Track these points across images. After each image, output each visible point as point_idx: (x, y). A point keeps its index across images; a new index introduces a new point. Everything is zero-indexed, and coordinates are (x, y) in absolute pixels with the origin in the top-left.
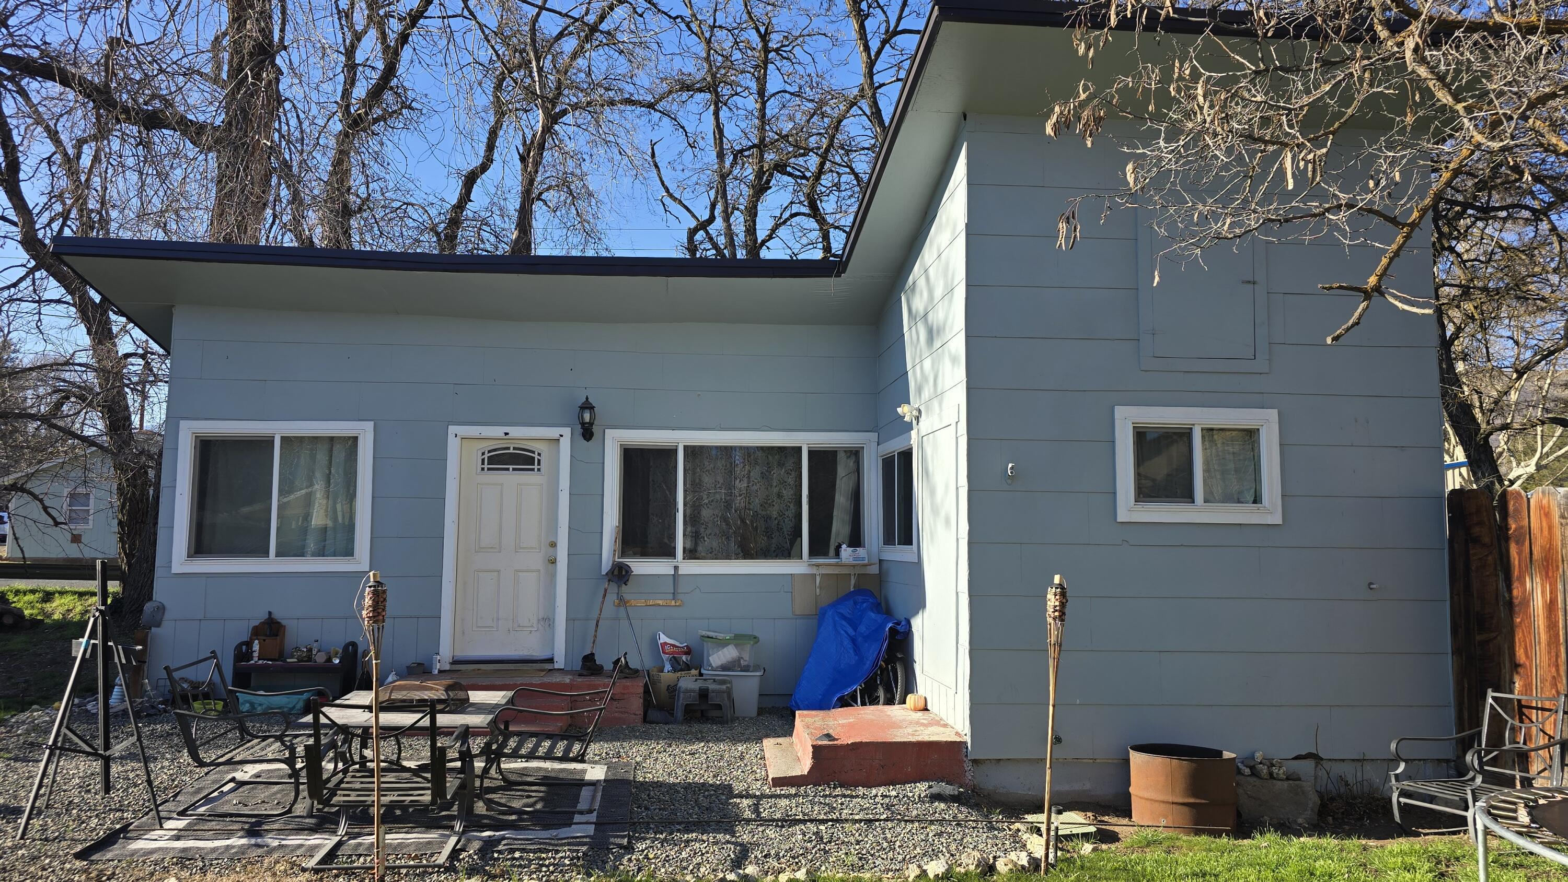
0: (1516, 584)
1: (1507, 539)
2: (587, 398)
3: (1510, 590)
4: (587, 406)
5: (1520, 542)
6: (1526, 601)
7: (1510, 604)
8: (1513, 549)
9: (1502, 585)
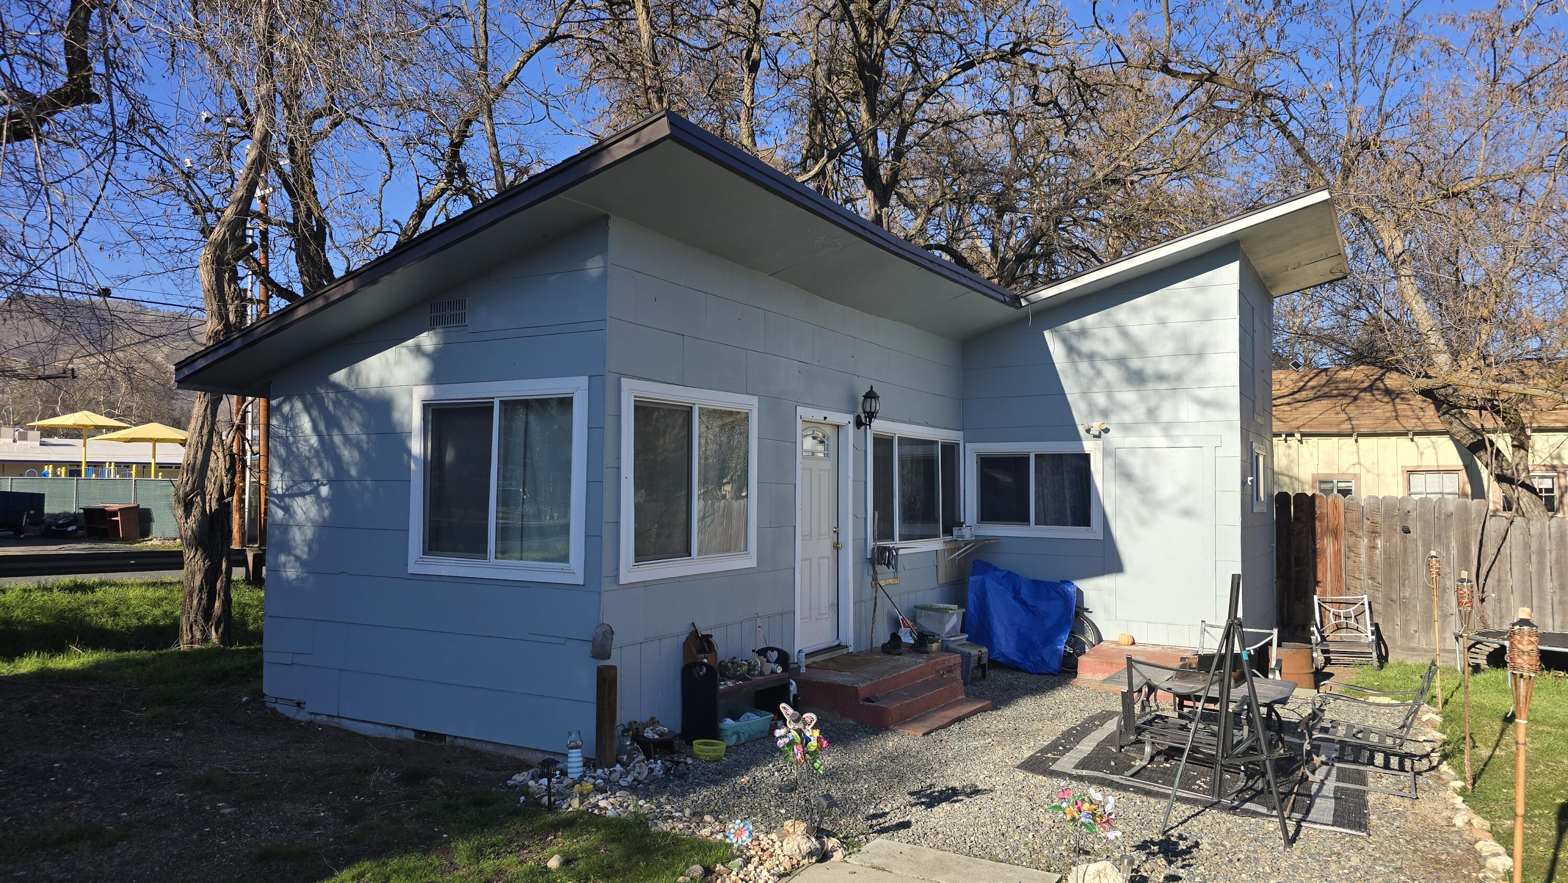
0: (1318, 541)
1: (1314, 519)
2: (872, 388)
3: (1315, 545)
4: (871, 395)
5: (1321, 521)
6: (1324, 551)
7: (1315, 552)
8: (1318, 524)
9: (1310, 543)
